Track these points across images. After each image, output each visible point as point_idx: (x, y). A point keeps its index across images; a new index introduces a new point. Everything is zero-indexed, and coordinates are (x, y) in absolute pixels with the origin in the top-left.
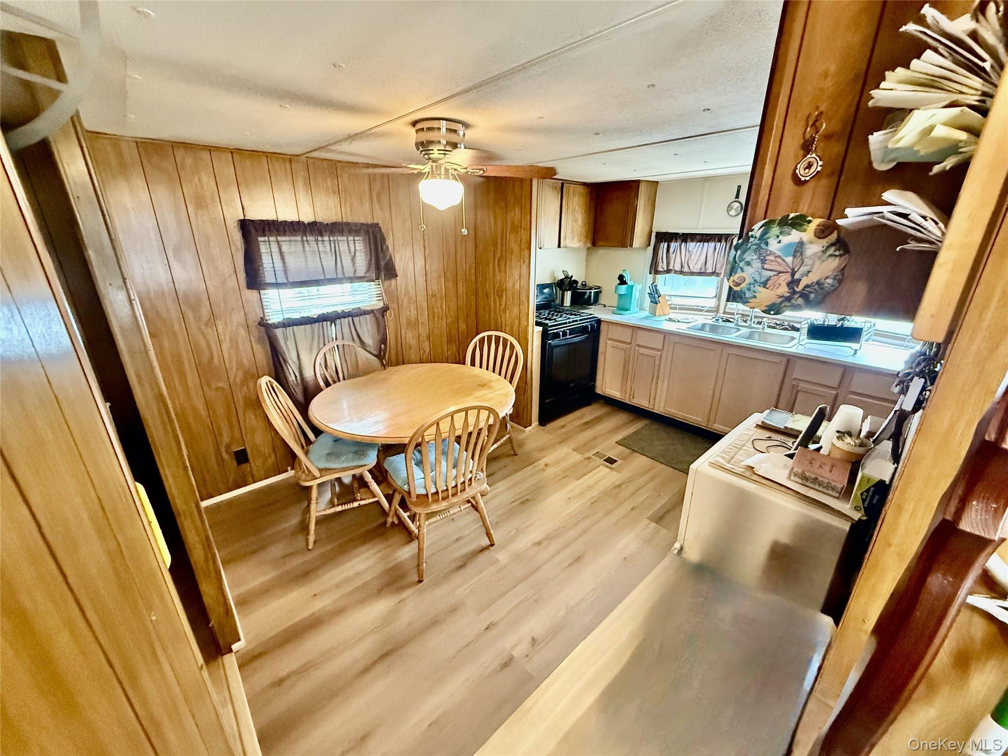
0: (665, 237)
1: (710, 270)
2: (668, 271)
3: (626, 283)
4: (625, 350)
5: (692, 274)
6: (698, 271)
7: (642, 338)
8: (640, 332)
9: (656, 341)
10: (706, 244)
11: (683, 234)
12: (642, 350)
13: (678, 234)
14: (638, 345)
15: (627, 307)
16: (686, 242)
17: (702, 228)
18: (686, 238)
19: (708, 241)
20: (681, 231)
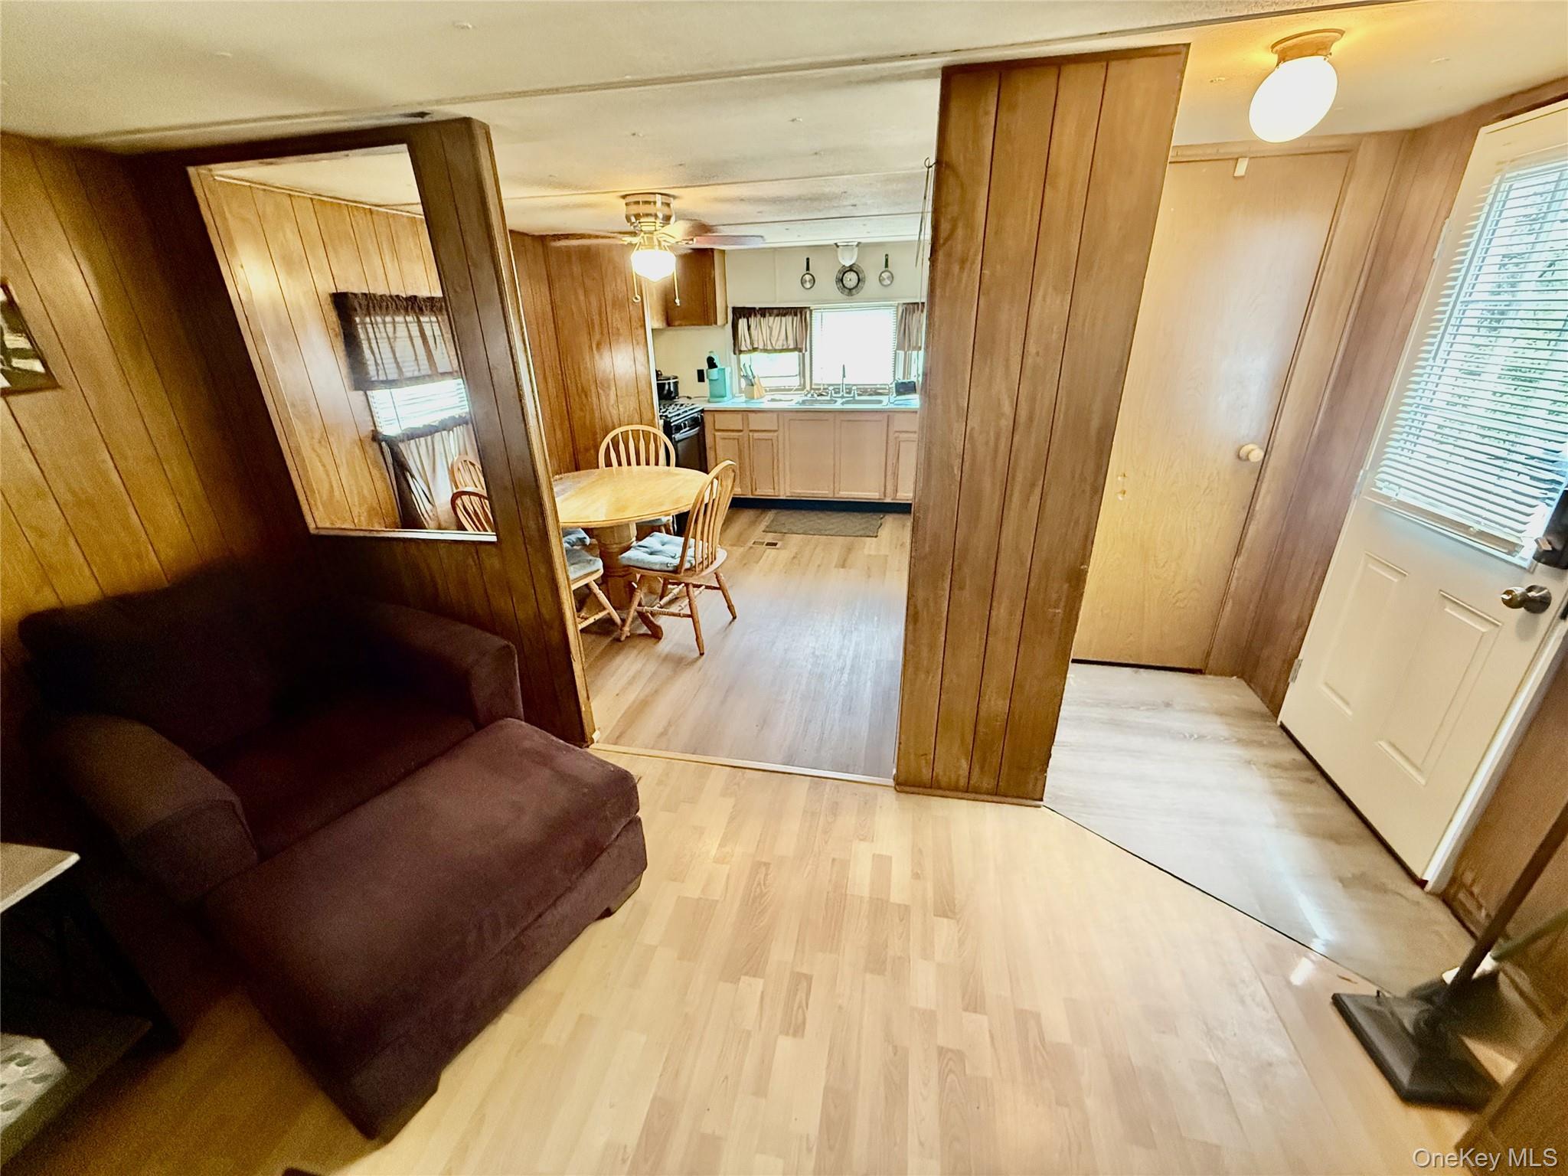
0: (740, 313)
1: (791, 347)
2: (755, 349)
3: (716, 367)
4: (738, 439)
5: (775, 351)
6: (781, 348)
7: (755, 422)
8: (752, 416)
9: (769, 423)
10: (783, 319)
11: (760, 309)
12: (756, 435)
13: (754, 308)
14: (751, 431)
15: (723, 393)
16: (764, 317)
17: (780, 302)
18: (764, 312)
19: (785, 315)
20: (757, 306)
